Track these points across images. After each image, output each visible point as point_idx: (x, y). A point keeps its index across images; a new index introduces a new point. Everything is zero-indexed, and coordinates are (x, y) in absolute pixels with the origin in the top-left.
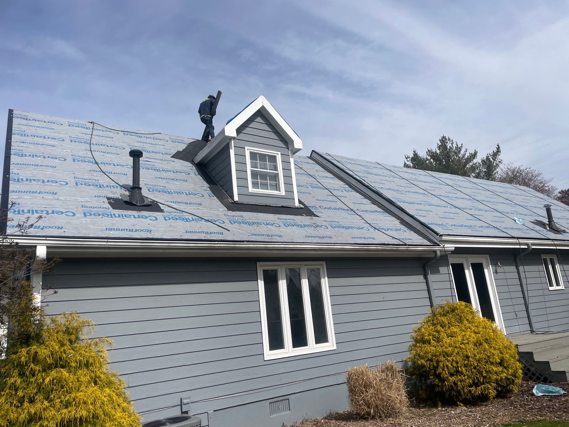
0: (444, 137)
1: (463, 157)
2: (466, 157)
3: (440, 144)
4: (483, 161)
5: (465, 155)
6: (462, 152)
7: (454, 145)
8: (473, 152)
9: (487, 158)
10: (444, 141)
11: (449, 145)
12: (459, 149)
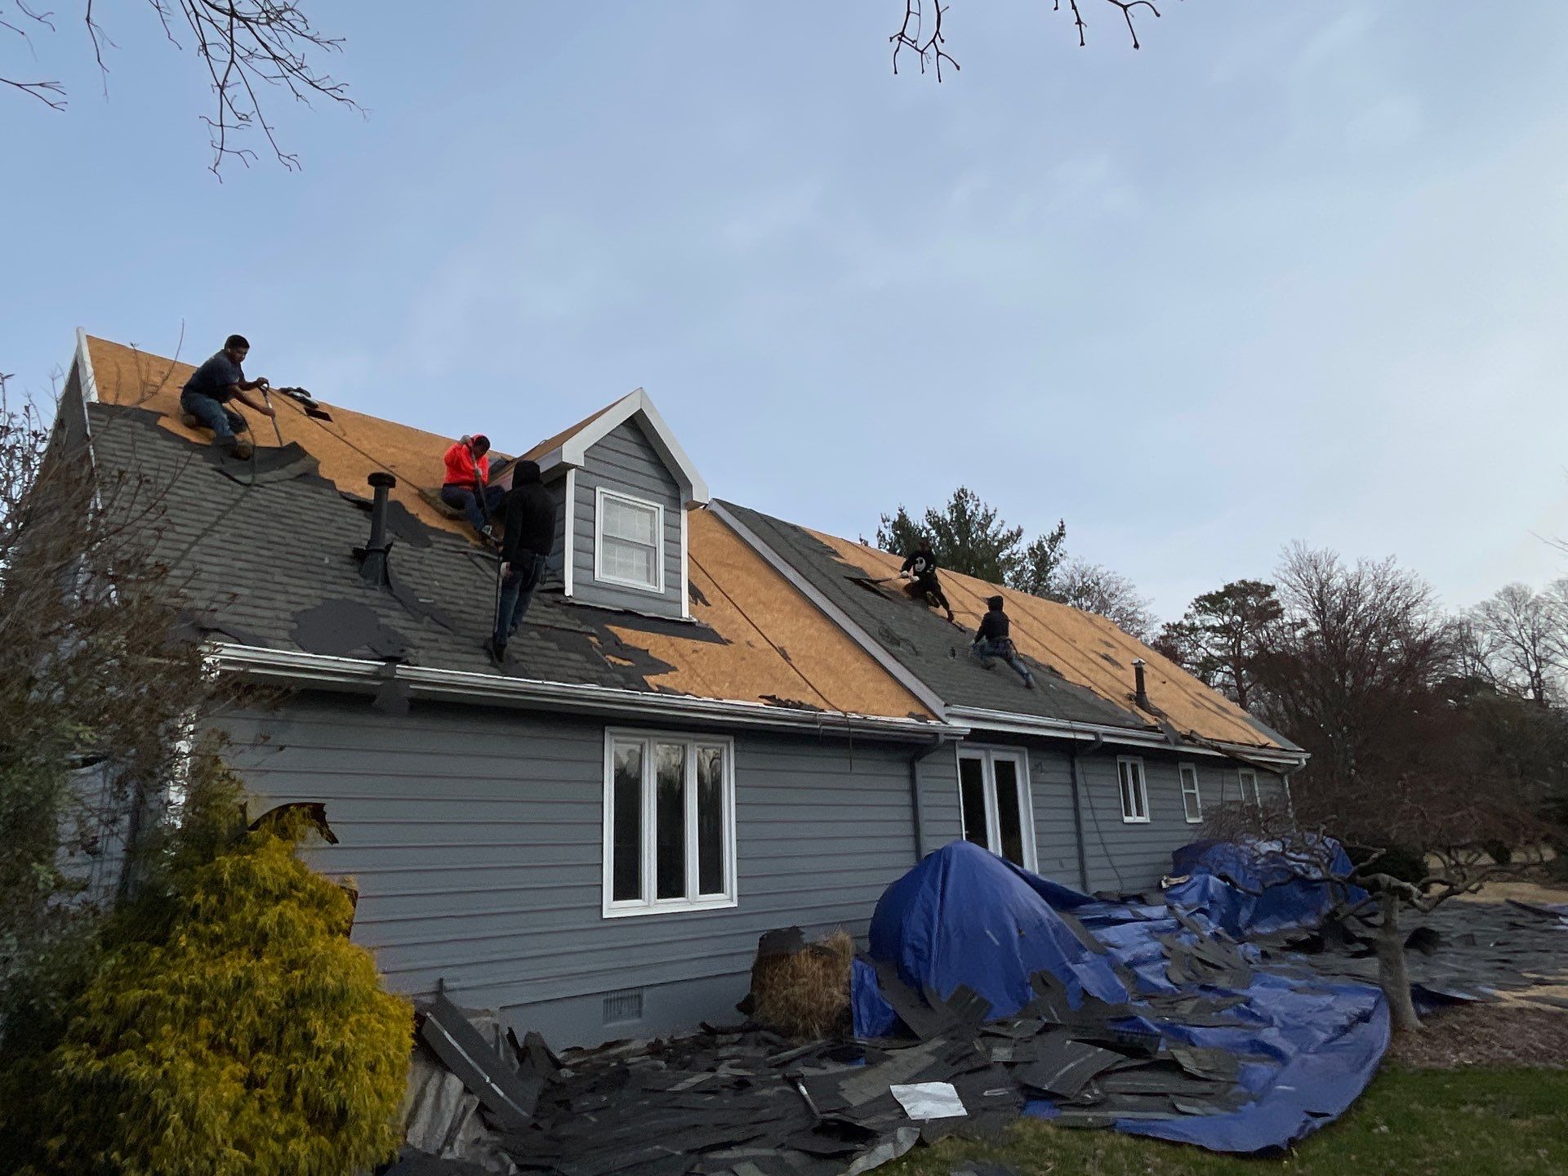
0: (962, 490)
1: (995, 535)
2: (1000, 536)
3: (954, 502)
4: (1032, 549)
5: (998, 533)
6: (994, 526)
7: (981, 510)
8: (1015, 530)
9: (1040, 545)
10: (961, 498)
11: (970, 507)
12: (988, 519)
